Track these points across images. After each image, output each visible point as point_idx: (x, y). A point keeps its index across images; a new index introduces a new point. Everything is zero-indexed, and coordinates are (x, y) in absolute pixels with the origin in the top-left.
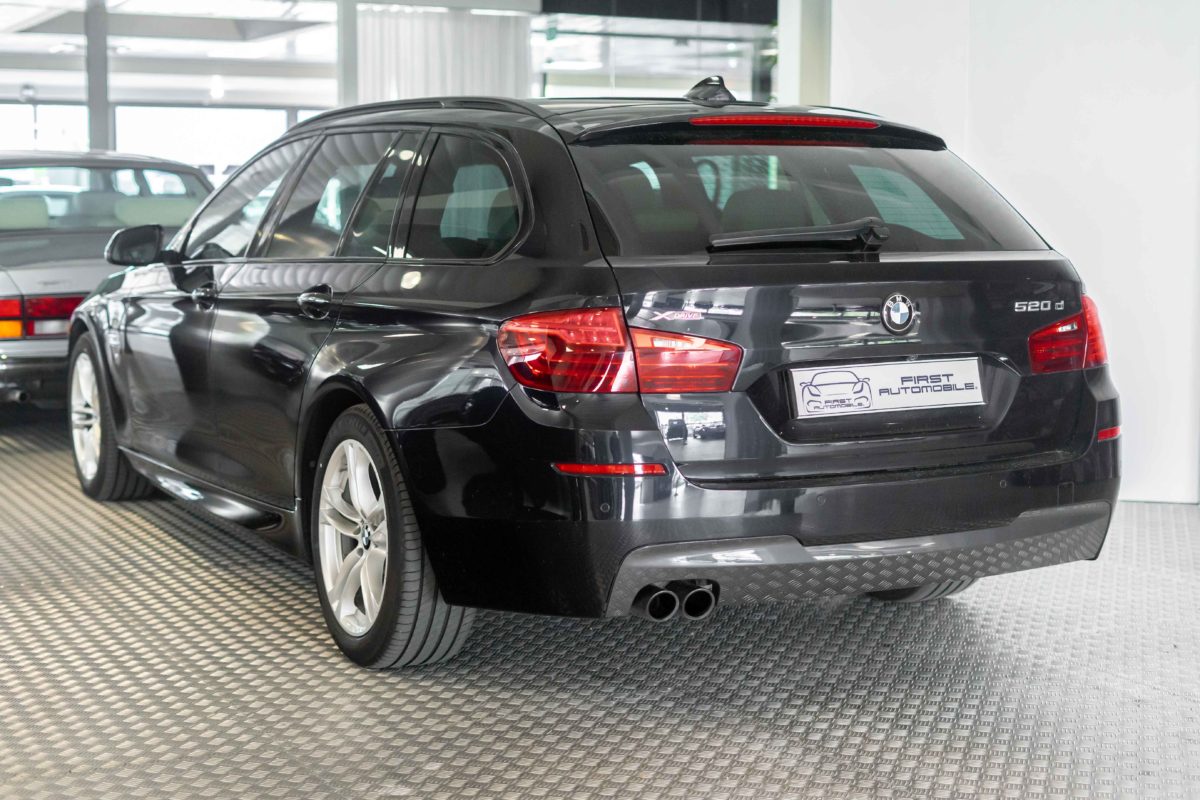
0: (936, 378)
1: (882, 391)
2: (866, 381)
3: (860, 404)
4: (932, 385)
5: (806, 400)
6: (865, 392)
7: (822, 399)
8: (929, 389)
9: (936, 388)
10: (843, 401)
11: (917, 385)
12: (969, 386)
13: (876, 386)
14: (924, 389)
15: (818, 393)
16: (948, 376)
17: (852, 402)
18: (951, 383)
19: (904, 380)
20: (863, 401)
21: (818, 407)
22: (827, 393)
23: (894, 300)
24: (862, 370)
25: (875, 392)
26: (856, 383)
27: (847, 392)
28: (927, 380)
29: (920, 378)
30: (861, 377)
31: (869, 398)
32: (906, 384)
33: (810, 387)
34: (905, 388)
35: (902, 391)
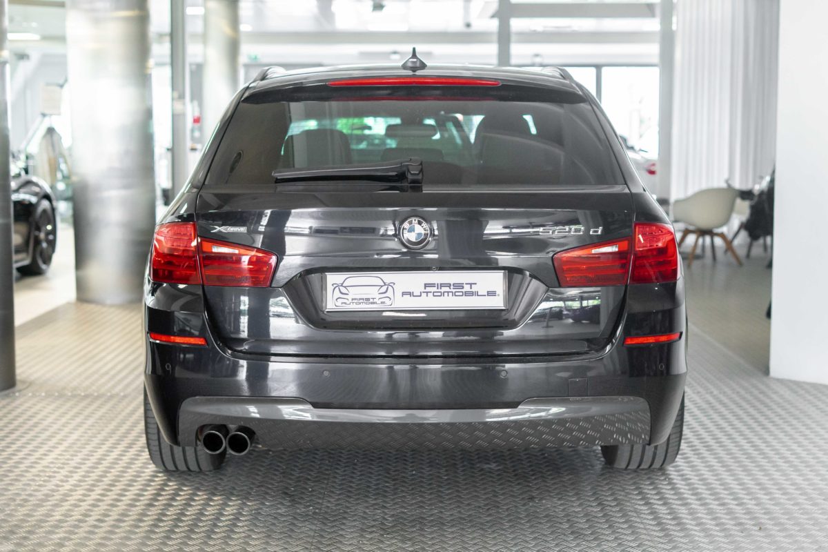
0: (460, 286)
1: (404, 294)
2: (391, 285)
3: (382, 303)
4: (454, 291)
5: (335, 298)
6: (390, 293)
7: (350, 297)
8: (450, 294)
9: (457, 294)
10: (368, 299)
11: (439, 290)
12: (491, 294)
13: (399, 289)
14: (446, 294)
15: (347, 292)
16: (471, 284)
17: (375, 300)
18: (473, 290)
19: (426, 285)
20: (386, 300)
21: (345, 303)
22: (354, 293)
23: (411, 223)
24: (388, 277)
25: (398, 294)
26: (382, 286)
27: (373, 293)
28: (450, 287)
29: (442, 285)
30: (387, 281)
31: (392, 298)
32: (428, 289)
33: (341, 288)
34: (427, 293)
35: (424, 295)
